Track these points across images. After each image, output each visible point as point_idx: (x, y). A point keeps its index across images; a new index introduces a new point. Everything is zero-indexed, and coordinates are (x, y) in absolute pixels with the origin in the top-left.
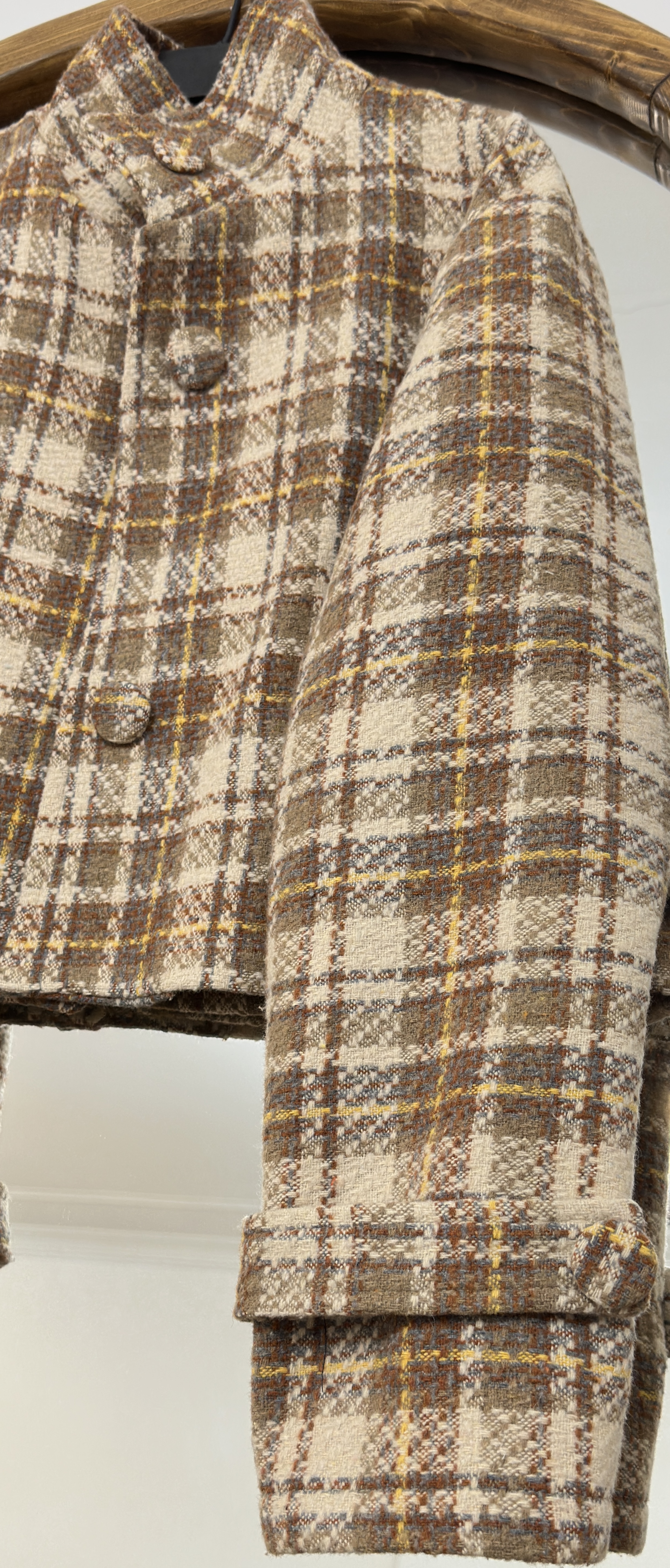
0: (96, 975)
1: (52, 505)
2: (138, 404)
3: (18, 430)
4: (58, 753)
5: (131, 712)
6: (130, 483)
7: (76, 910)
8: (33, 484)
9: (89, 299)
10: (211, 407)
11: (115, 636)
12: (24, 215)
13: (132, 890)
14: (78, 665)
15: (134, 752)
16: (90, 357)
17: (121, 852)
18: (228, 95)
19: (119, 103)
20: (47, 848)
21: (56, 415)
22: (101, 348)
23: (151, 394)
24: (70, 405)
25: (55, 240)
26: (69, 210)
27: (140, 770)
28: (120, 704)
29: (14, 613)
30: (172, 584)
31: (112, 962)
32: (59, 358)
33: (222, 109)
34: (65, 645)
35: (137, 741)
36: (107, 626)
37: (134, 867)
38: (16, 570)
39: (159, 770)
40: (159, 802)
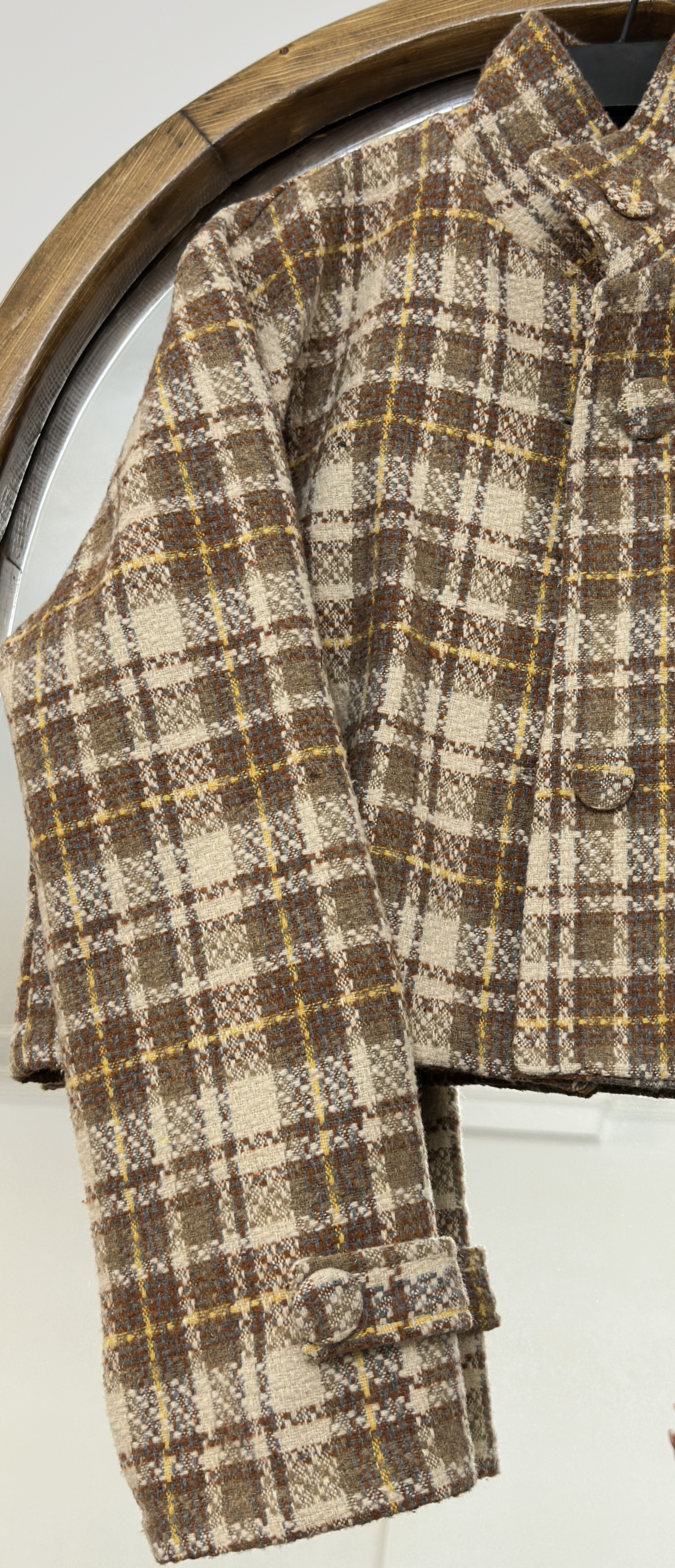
0: (612, 1055)
1: (500, 554)
2: (589, 453)
3: (462, 477)
4: (540, 819)
5: (617, 781)
6: (581, 533)
7: (578, 983)
8: (481, 532)
9: (519, 333)
10: (660, 458)
11: (584, 695)
12: (446, 237)
13: (633, 964)
14: (549, 726)
15: (617, 819)
16: (523, 395)
17: (615, 923)
18: (656, 119)
19: (543, 122)
20: (539, 919)
21: (496, 458)
22: (534, 385)
23: (601, 444)
24: (508, 447)
25: (484, 271)
26: (496, 238)
27: (625, 838)
28: (605, 773)
29: (475, 669)
30: (638, 643)
31: (625, 1040)
32: (495, 397)
33: (649, 133)
34: (526, 700)
35: (620, 807)
36: (572, 683)
37: (632, 939)
38: (473, 624)
39: (646, 838)
40: (651, 871)
